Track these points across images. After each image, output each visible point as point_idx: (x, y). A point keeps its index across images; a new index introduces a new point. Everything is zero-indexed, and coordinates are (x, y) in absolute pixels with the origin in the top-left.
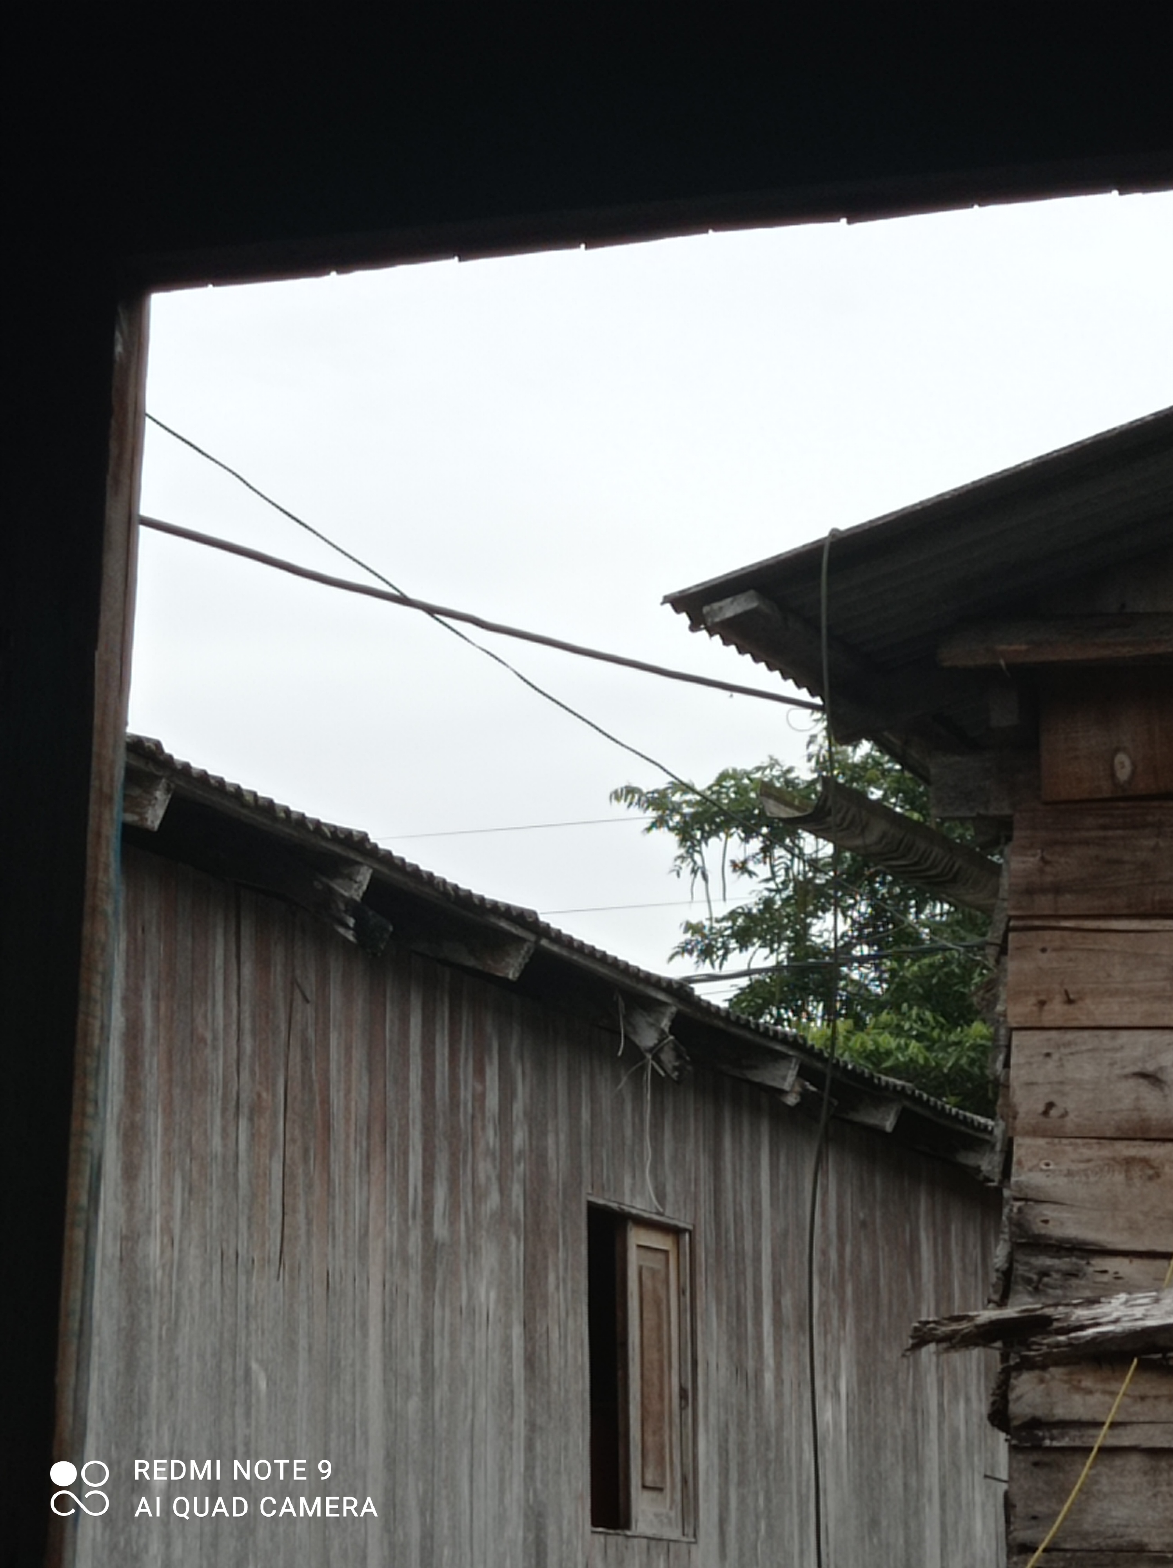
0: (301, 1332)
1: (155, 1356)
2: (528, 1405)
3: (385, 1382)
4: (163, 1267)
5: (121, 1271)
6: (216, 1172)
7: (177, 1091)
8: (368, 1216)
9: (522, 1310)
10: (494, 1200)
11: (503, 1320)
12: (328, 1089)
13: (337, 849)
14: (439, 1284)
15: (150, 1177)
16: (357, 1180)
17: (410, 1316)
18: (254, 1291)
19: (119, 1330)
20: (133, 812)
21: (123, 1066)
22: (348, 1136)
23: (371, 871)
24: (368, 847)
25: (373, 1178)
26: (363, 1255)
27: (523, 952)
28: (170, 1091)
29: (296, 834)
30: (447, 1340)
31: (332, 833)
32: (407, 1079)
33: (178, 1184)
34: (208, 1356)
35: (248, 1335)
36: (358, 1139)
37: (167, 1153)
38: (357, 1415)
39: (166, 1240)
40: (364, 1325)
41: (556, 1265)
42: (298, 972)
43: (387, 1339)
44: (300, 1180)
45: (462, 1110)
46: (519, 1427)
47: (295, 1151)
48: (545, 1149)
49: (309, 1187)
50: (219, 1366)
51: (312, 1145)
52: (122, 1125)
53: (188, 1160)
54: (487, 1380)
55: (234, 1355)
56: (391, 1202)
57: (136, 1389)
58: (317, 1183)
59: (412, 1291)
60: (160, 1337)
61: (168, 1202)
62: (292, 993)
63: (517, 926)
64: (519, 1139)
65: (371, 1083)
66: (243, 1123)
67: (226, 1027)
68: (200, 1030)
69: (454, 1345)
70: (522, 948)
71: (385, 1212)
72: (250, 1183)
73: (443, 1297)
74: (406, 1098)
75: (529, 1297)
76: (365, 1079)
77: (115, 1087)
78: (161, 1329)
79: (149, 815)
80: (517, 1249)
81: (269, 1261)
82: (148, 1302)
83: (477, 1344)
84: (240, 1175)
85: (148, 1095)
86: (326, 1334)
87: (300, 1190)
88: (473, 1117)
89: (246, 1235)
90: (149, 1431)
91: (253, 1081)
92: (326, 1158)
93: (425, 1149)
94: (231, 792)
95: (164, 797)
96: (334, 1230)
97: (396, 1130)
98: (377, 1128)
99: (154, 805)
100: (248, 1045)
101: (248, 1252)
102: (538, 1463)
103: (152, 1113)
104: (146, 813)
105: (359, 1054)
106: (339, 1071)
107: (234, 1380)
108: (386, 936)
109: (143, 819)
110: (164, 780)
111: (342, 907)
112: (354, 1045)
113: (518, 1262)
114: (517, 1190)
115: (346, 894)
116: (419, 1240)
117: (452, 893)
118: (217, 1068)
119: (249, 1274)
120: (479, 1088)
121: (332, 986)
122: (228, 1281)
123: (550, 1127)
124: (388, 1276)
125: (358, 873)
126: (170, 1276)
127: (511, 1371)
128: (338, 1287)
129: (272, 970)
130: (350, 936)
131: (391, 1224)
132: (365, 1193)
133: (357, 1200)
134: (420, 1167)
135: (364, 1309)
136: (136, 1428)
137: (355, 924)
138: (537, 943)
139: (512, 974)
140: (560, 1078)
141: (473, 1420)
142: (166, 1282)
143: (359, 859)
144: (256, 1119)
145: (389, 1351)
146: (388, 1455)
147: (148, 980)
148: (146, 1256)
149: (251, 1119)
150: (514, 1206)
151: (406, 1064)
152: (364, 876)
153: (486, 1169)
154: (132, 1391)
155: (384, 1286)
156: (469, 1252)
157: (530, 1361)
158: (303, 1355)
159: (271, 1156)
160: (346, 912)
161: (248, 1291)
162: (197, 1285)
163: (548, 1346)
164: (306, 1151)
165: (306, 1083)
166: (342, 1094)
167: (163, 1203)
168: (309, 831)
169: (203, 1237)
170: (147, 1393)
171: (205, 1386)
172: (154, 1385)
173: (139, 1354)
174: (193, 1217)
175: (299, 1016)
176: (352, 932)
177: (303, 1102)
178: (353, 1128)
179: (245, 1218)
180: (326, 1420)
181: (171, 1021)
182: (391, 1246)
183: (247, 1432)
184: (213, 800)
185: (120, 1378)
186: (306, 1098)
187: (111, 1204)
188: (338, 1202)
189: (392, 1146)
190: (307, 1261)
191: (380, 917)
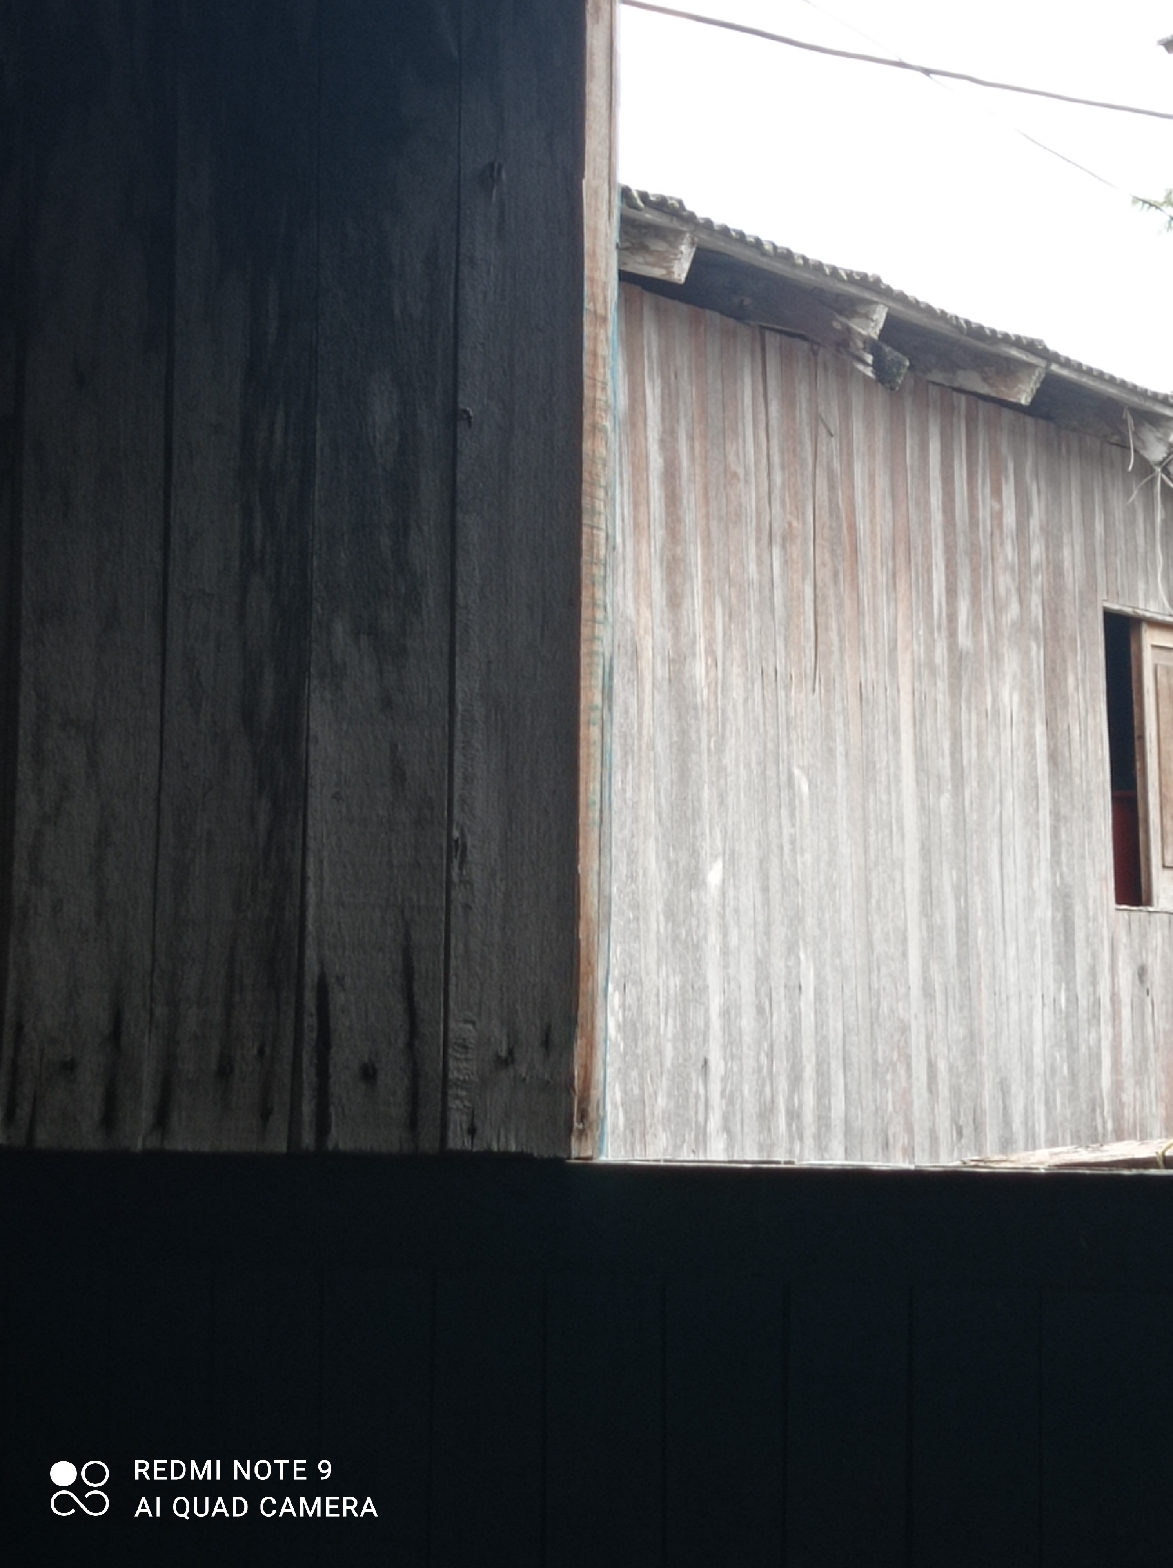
0: (838, 739)
1: (705, 767)
2: (1052, 797)
3: (918, 782)
4: (709, 685)
5: (670, 691)
6: (753, 597)
8: (895, 631)
9: (1043, 710)
10: (1014, 610)
11: (1026, 719)
12: (854, 516)
13: (853, 290)
14: (965, 690)
15: (693, 605)
16: (885, 598)
17: (939, 721)
18: (793, 704)
19: (671, 745)
20: (662, 267)
21: (663, 504)
22: (874, 558)
23: (886, 309)
24: (883, 287)
25: (900, 596)
26: (893, 666)
27: (1034, 378)
28: (707, 524)
29: (813, 278)
30: (974, 740)
31: (848, 275)
32: (927, 503)
33: (719, 610)
34: (754, 765)
35: (790, 743)
36: (884, 559)
37: (708, 582)
38: (893, 812)
39: (710, 661)
40: (896, 731)
41: (1075, 668)
42: (822, 408)
43: (918, 743)
45: (981, 528)
46: (1045, 817)
47: (824, 574)
48: (1062, 561)
49: (840, 606)
50: (764, 773)
51: (840, 568)
52: (665, 558)
53: (727, 587)
54: (1013, 776)
55: (777, 763)
56: (918, 616)
57: (690, 797)
58: (847, 603)
59: (940, 697)
60: (709, 750)
61: (710, 627)
62: (817, 426)
63: (1028, 353)
64: (1037, 552)
65: (894, 506)
66: (776, 551)
67: (757, 462)
68: (733, 467)
69: (981, 744)
70: (1034, 374)
71: (912, 626)
72: (785, 606)
73: (968, 701)
74: (928, 520)
75: (1051, 698)
76: (889, 504)
77: (657, 523)
78: (709, 742)
79: (676, 269)
80: (1037, 653)
81: (806, 676)
82: (696, 718)
83: (1002, 743)
84: (776, 599)
85: (687, 529)
86: (862, 740)
87: (832, 610)
88: (992, 534)
89: (783, 654)
90: (703, 834)
91: (784, 512)
92: (855, 578)
93: (947, 567)
94: (751, 242)
95: (690, 250)
96: (864, 645)
97: (920, 549)
98: (901, 549)
99: (680, 259)
100: (778, 478)
101: (786, 669)
102: (1064, 849)
103: (692, 546)
104: (672, 267)
105: (882, 481)
106: (864, 497)
107: (778, 785)
108: (904, 371)
109: (670, 273)
110: (688, 235)
111: (860, 344)
112: (877, 471)
113: (1039, 667)
114: (1035, 601)
115: (864, 332)
116: (945, 651)
117: (964, 326)
118: (750, 500)
119: (787, 688)
120: (997, 506)
121: (854, 418)
122: (769, 696)
123: (1066, 539)
124: (917, 685)
125: (874, 312)
126: (716, 694)
127: (1035, 767)
128: (871, 697)
129: (798, 405)
130: (869, 372)
131: (918, 637)
132: (892, 610)
133: (885, 617)
134: (943, 584)
135: (896, 717)
136: (691, 831)
137: (874, 361)
138: (1047, 367)
139: (1025, 399)
140: (1074, 493)
141: (1001, 813)
142: (712, 700)
143: (875, 298)
144: (788, 546)
145: (920, 754)
146: (923, 847)
147: (683, 422)
148: (693, 677)
149: (784, 547)
150: (1033, 614)
151: (927, 487)
152: (880, 315)
153: (1005, 582)
154: (685, 799)
155: (913, 694)
156: (992, 660)
157: (1053, 757)
158: (840, 760)
159: (803, 579)
160: (864, 349)
161: (787, 704)
162: (741, 701)
163: (1069, 743)
164: (836, 574)
165: (834, 511)
166: (867, 519)
167: (706, 627)
168: (826, 275)
169: (744, 657)
170: (699, 800)
171: (752, 791)
172: (706, 793)
173: (690, 766)
174: (733, 639)
175: (824, 449)
176: (870, 368)
177: (831, 528)
178: (879, 550)
179: (782, 638)
180: (865, 818)
181: (706, 459)
182: (919, 658)
183: (792, 831)
184: (734, 250)
185: (674, 787)
186: (834, 525)
187: (658, 631)
188: (868, 619)
189: (916, 565)
190: (841, 675)
191: (896, 353)
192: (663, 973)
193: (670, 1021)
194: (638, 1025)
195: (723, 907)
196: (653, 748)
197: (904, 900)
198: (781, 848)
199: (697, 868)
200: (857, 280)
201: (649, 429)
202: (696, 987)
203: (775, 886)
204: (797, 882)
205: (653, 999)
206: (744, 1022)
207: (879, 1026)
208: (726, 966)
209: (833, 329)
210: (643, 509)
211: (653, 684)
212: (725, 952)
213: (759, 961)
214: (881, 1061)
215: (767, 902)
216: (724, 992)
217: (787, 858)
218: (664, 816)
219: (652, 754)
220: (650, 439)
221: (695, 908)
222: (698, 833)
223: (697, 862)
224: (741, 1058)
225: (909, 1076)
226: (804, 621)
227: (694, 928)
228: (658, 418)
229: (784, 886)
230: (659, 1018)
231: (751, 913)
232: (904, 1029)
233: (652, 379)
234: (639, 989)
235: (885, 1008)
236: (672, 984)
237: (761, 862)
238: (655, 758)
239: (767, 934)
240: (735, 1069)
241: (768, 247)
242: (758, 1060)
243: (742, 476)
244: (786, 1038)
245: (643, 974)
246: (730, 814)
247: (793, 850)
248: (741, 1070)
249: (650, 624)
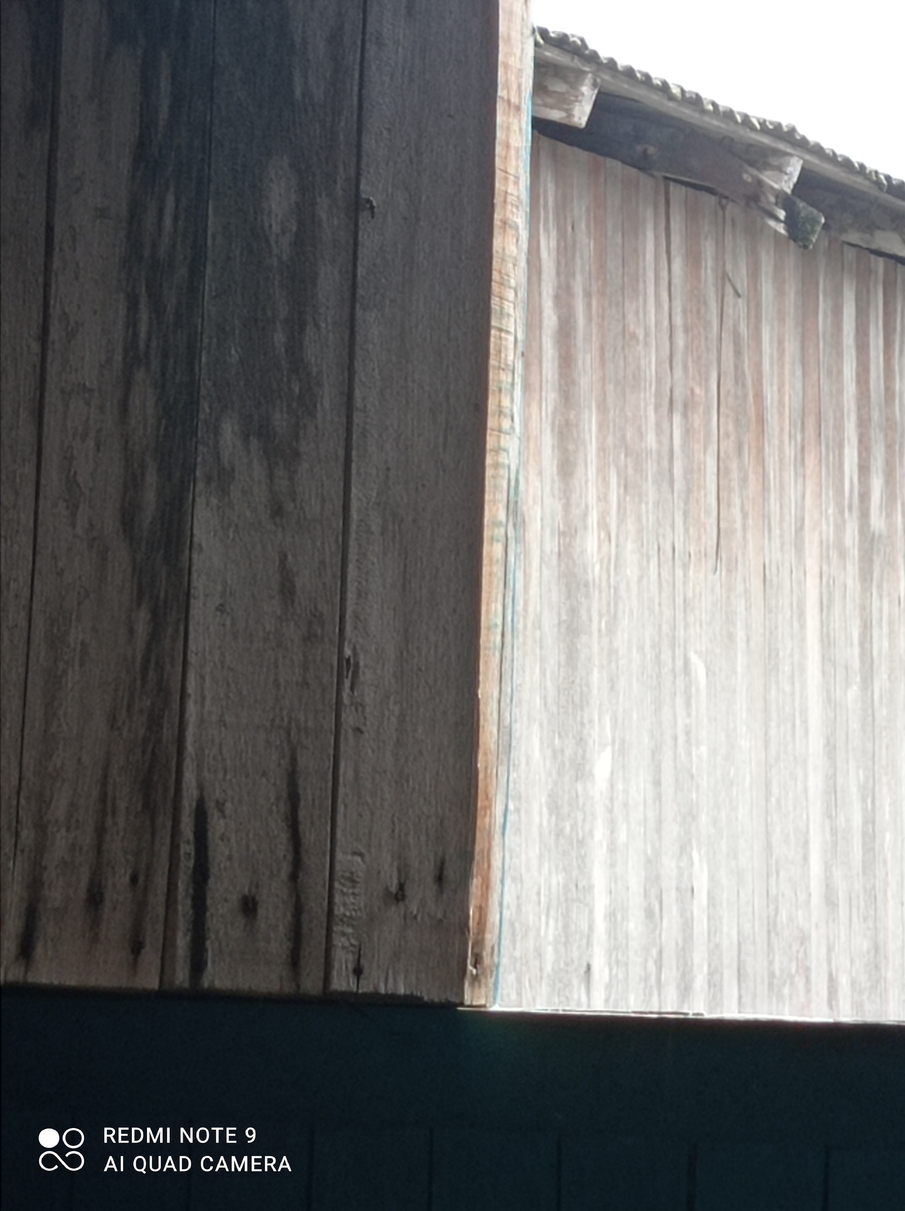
0: (739, 624)
1: (596, 649)
3: (824, 672)
4: (601, 561)
5: (559, 566)
6: (651, 467)
7: (610, 387)
8: (803, 509)
12: (761, 384)
13: (766, 140)
14: (876, 575)
15: (586, 474)
16: (792, 474)
17: (848, 607)
18: (691, 584)
19: (559, 624)
20: (560, 109)
21: (556, 364)
22: (782, 429)
23: (801, 162)
24: (798, 137)
25: (808, 472)
26: (799, 547)
28: (603, 388)
29: (723, 126)
30: (885, 629)
31: (760, 124)
32: (840, 373)
33: (613, 480)
34: (647, 649)
35: (686, 626)
36: (793, 431)
37: (602, 450)
38: (797, 705)
39: (603, 535)
40: (802, 616)
42: (729, 267)
43: (825, 630)
44: (735, 474)
45: (898, 400)
47: (729, 445)
49: (744, 480)
50: (658, 656)
51: (745, 440)
52: (557, 423)
53: (622, 456)
55: (673, 647)
56: (827, 494)
57: (578, 681)
58: (751, 477)
59: (850, 582)
60: (600, 631)
61: (603, 498)
62: (723, 285)
65: (805, 375)
66: (677, 419)
67: (657, 323)
68: (632, 328)
69: (892, 634)
71: (821, 505)
72: (685, 478)
73: (880, 587)
74: (840, 391)
76: (799, 373)
77: (549, 385)
78: (600, 622)
79: (576, 112)
81: (706, 555)
82: (588, 596)
84: (676, 471)
85: (582, 392)
86: (765, 625)
87: (735, 484)
89: (682, 530)
90: (591, 721)
91: (686, 377)
92: (760, 450)
93: (860, 442)
94: (658, 85)
95: (591, 92)
96: (769, 524)
97: (831, 422)
98: (811, 422)
99: (581, 101)
100: (680, 341)
101: (684, 546)
103: (587, 411)
104: (572, 109)
105: (792, 347)
106: (772, 364)
107: (673, 670)
108: (818, 229)
109: (570, 115)
110: (590, 76)
111: (772, 199)
112: (787, 337)
115: (776, 186)
116: (856, 532)
118: (650, 364)
119: (685, 567)
121: (763, 278)
122: (666, 575)
124: (825, 568)
125: (788, 164)
126: (608, 570)
128: (775, 580)
129: (703, 264)
130: (781, 229)
131: (827, 517)
132: (800, 487)
133: (792, 494)
134: (856, 460)
135: (801, 602)
136: (579, 718)
137: (787, 217)
142: (604, 577)
143: (789, 150)
144: (690, 414)
145: (827, 642)
146: (828, 743)
147: (579, 278)
148: (583, 552)
149: (685, 415)
151: (840, 357)
152: (794, 168)
154: (573, 682)
155: (821, 577)
158: (741, 645)
159: (706, 450)
160: (776, 204)
161: (685, 584)
162: (635, 579)
164: (740, 446)
165: (739, 378)
166: (775, 388)
167: (599, 499)
168: (736, 122)
169: (640, 531)
170: (588, 685)
171: (645, 676)
172: (595, 675)
173: (579, 647)
174: (628, 512)
175: (731, 311)
176: (782, 225)
177: (736, 397)
178: (787, 421)
179: (681, 513)
180: (766, 709)
181: (603, 317)
182: (828, 540)
183: (688, 721)
184: (639, 93)
185: (562, 669)
186: (740, 393)
187: (548, 501)
188: (773, 496)
189: (827, 438)
190: (744, 554)
191: (810, 209)
192: (545, 870)
193: (552, 922)
194: (517, 925)
195: (612, 800)
196: (540, 628)
197: (807, 799)
198: (675, 738)
199: (583, 757)
200: (771, 130)
201: (543, 284)
202: (580, 886)
203: (668, 779)
204: (692, 777)
205: (534, 897)
206: (631, 926)
207: (777, 934)
208: (613, 865)
209: (745, 183)
210: (535, 368)
211: (541, 558)
212: (612, 849)
213: (648, 861)
214: (777, 973)
215: (658, 797)
216: (611, 892)
217: (681, 750)
218: (550, 700)
219: (538, 633)
220: (544, 294)
221: (581, 801)
222: (586, 720)
223: (584, 752)
224: (626, 965)
225: (808, 991)
226: (705, 495)
227: (580, 823)
228: (553, 273)
229: (677, 780)
230: (540, 918)
231: (641, 808)
232: (804, 939)
233: (547, 230)
234: (519, 886)
235: (783, 916)
236: (554, 882)
237: (653, 753)
238: (541, 638)
239: (659, 831)
240: (621, 976)
241: (676, 91)
242: (645, 968)
243: (641, 337)
244: (677, 944)
245: (523, 870)
246: (621, 700)
247: (688, 742)
248: (626, 979)
249: (539, 493)
